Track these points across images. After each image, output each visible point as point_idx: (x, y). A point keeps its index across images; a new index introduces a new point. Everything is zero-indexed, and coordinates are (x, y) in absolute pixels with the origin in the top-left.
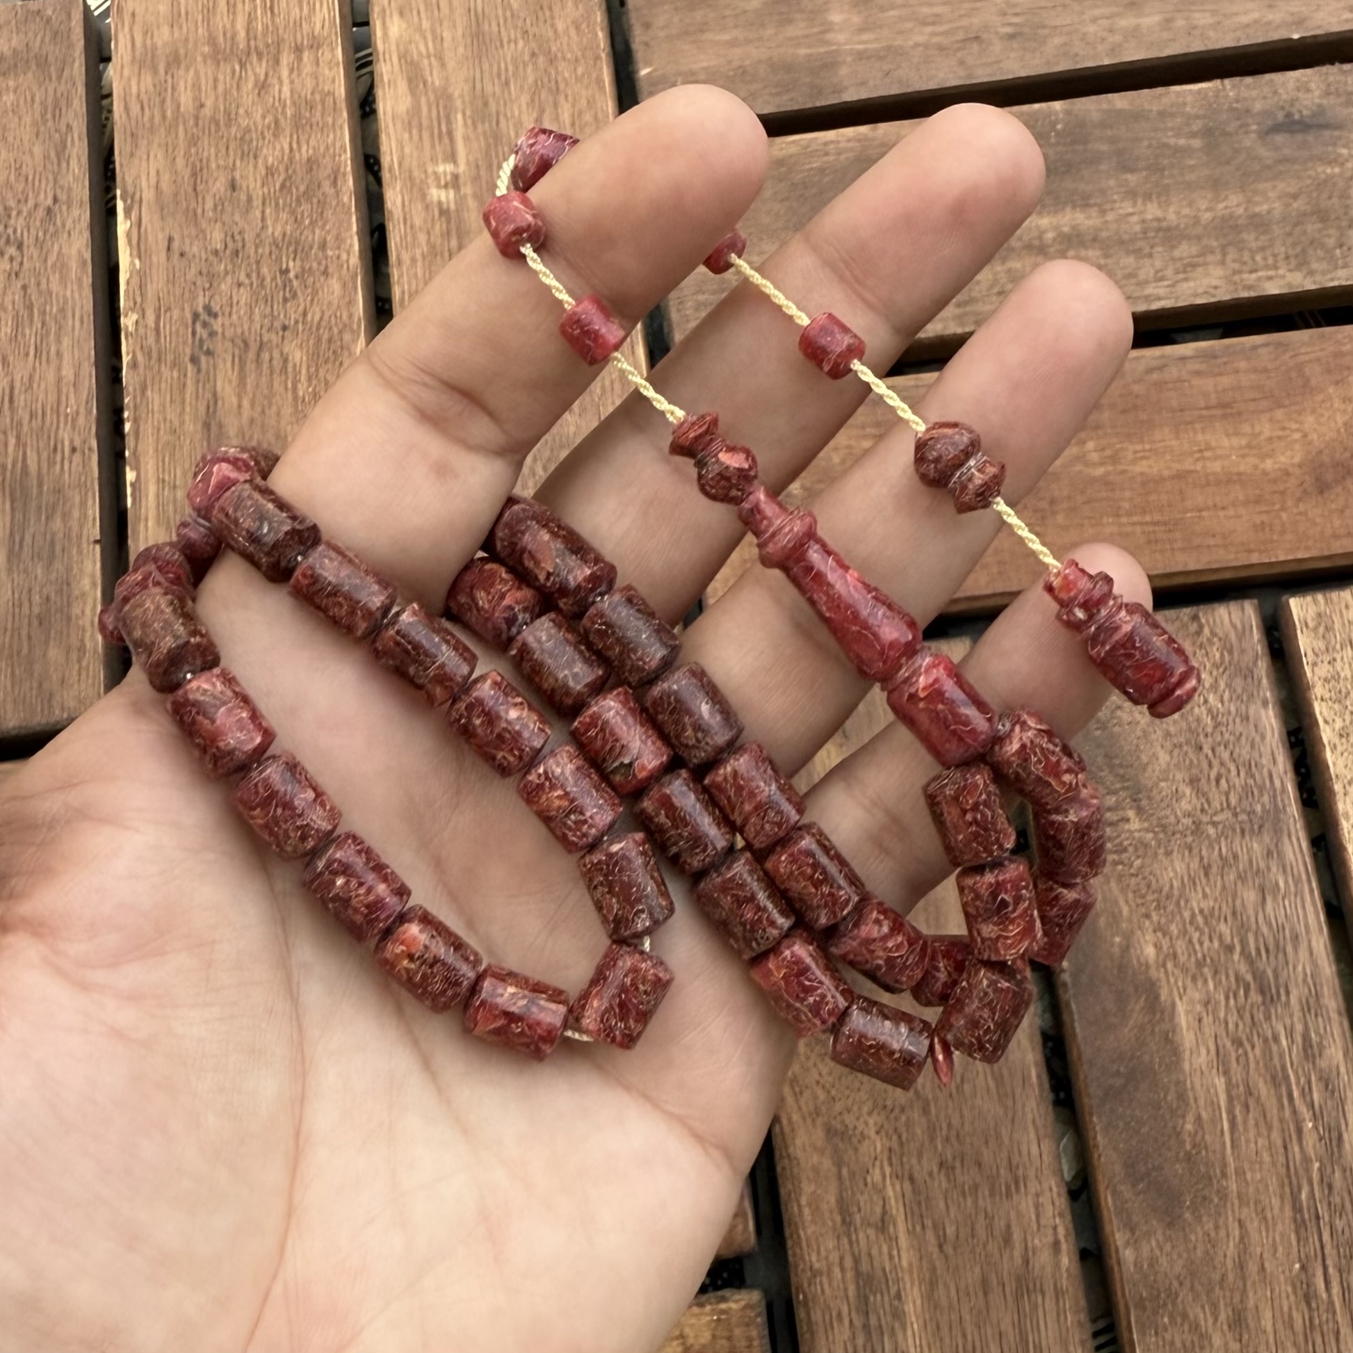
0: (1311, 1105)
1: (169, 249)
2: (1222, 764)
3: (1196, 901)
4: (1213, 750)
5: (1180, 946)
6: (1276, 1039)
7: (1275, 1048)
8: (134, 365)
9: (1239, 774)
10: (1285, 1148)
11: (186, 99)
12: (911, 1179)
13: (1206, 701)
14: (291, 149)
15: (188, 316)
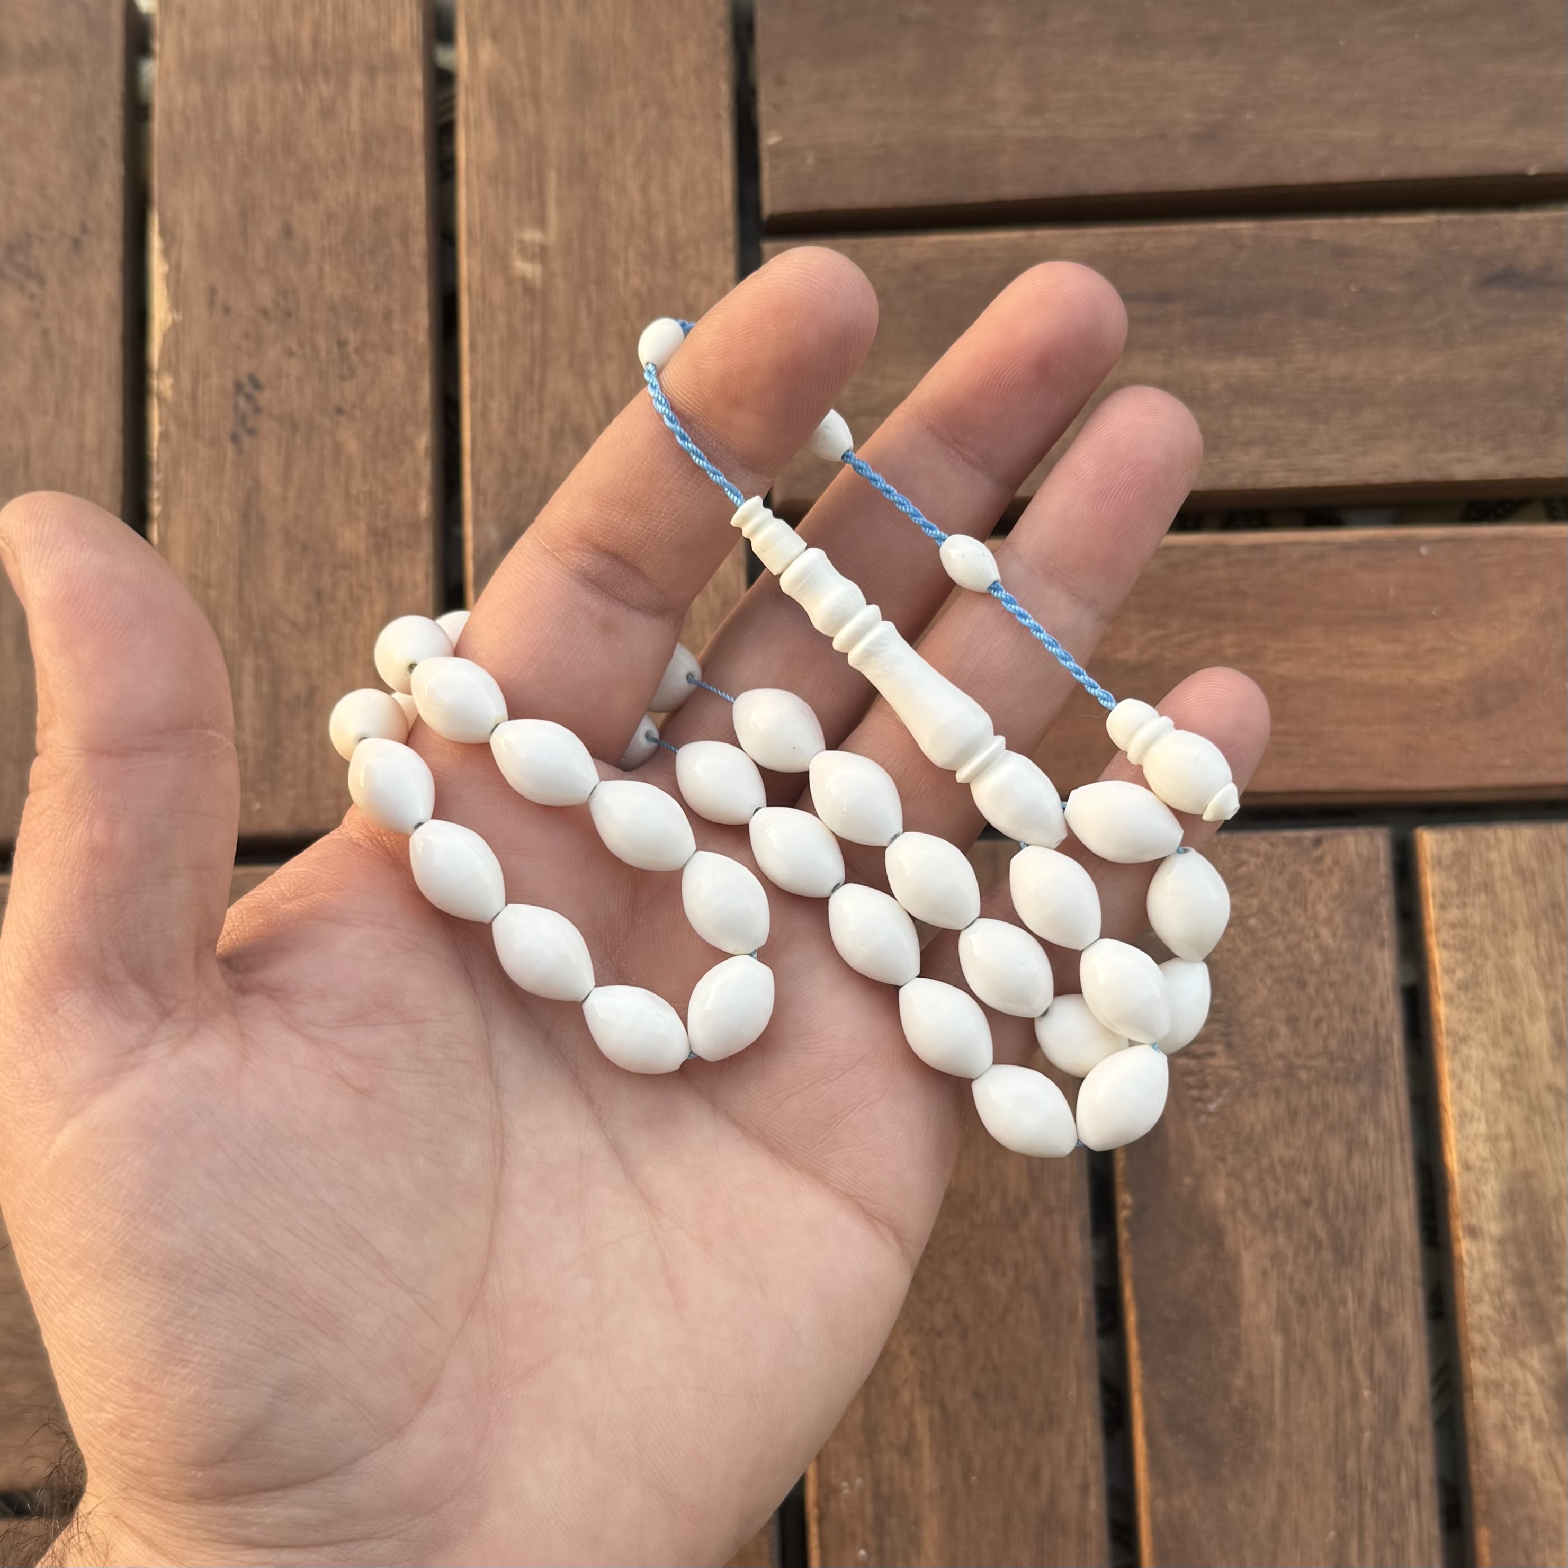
0: (1371, 1373)
1: (211, 303)
2: (1326, 1005)
3: (1279, 1150)
4: (1317, 991)
5: (1255, 1195)
6: (1343, 1301)
7: (1341, 1310)
8: (164, 436)
9: (1341, 1017)
10: (1338, 1413)
11: (238, 120)
12: (943, 1405)
13: (1317, 935)
14: (358, 195)
15: (230, 385)
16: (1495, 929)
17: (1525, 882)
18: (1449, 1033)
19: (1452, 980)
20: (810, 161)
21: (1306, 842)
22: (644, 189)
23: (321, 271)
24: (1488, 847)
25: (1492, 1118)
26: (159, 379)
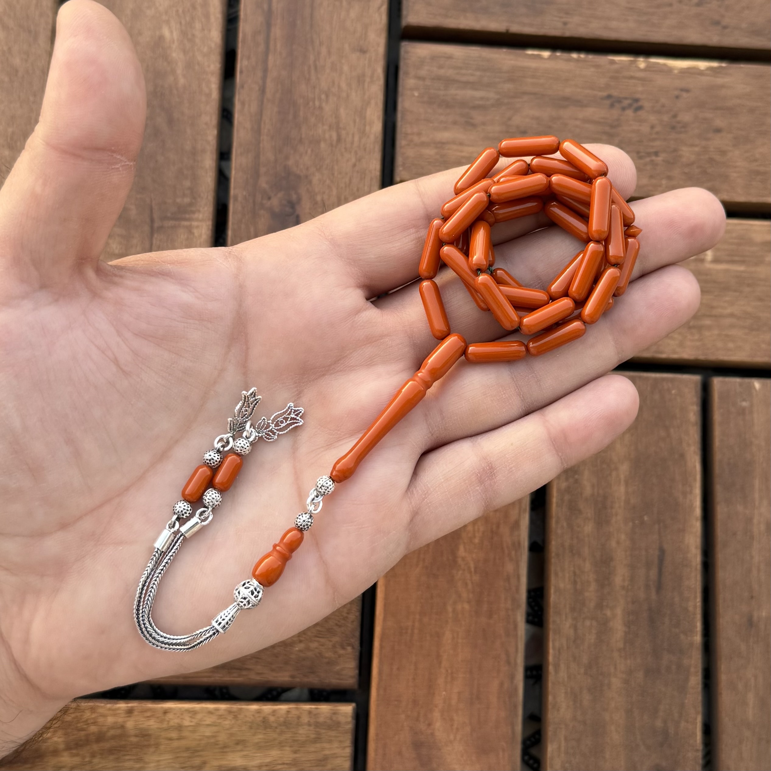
16: (295, 741)
17: (320, 761)
18: (241, 709)
19: (269, 714)
20: (744, 404)
21: (352, 640)
22: (732, 315)
23: (696, 146)
24: (341, 742)
25: (191, 729)
26: (643, 61)
